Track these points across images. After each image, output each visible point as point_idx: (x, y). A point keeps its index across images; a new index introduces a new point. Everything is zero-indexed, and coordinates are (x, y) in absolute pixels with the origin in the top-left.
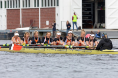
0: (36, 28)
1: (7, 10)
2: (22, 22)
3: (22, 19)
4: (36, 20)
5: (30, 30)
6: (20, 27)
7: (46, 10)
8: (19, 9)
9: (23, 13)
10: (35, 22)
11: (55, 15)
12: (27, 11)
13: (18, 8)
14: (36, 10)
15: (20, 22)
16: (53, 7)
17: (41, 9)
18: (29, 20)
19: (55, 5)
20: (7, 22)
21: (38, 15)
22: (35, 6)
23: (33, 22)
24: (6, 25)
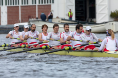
1: (8, 7)
2: (21, 18)
3: (21, 15)
6: (19, 22)
7: (43, 7)
8: (19, 6)
13: (17, 5)
14: (34, 7)
15: (19, 18)
16: (49, 4)
17: (38, 6)
18: (27, 16)
20: (8, 18)
21: (36, 12)
22: (33, 3)
24: (7, 20)
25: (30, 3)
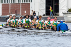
0: (19, 15)
1: (2, 4)
3: (11, 9)
7: (25, 5)
9: (11, 6)
10: (18, 11)
11: (30, 7)
12: (13, 5)
13: (8, 3)
15: (9, 11)
16: (29, 2)
17: (22, 4)
19: (30, 2)
20: (2, 11)
21: (20, 7)
22: (18, 2)
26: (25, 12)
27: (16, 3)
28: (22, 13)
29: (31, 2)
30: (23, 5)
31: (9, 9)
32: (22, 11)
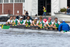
0: (12, 15)
2: (4, 11)
3: (4, 9)
4: (12, 10)
5: (8, 16)
6: (2, 14)
7: (17, 5)
8: (2, 4)
9: (4, 6)
10: (11, 11)
11: (22, 7)
12: (6, 5)
14: (12, 5)
15: (2, 11)
17: (14, 4)
18: (7, 10)
19: (22, 2)
21: (13, 8)
22: (11, 2)
23: (10, 12)
25: (9, 2)
26: (18, 12)
27: (9, 3)
28: (14, 13)
29: (24, 2)
30: (16, 5)
31: (2, 9)
32: (14, 11)
